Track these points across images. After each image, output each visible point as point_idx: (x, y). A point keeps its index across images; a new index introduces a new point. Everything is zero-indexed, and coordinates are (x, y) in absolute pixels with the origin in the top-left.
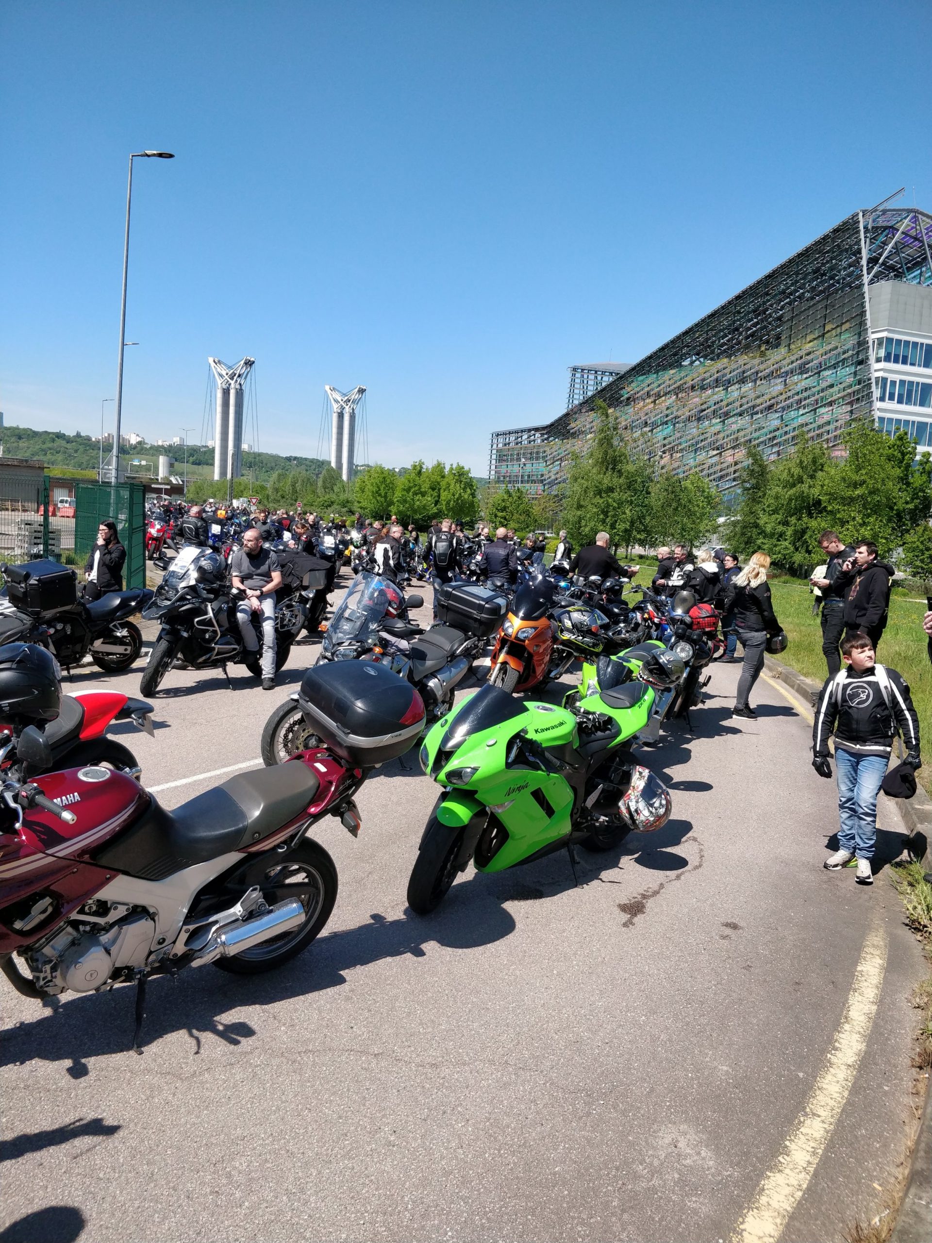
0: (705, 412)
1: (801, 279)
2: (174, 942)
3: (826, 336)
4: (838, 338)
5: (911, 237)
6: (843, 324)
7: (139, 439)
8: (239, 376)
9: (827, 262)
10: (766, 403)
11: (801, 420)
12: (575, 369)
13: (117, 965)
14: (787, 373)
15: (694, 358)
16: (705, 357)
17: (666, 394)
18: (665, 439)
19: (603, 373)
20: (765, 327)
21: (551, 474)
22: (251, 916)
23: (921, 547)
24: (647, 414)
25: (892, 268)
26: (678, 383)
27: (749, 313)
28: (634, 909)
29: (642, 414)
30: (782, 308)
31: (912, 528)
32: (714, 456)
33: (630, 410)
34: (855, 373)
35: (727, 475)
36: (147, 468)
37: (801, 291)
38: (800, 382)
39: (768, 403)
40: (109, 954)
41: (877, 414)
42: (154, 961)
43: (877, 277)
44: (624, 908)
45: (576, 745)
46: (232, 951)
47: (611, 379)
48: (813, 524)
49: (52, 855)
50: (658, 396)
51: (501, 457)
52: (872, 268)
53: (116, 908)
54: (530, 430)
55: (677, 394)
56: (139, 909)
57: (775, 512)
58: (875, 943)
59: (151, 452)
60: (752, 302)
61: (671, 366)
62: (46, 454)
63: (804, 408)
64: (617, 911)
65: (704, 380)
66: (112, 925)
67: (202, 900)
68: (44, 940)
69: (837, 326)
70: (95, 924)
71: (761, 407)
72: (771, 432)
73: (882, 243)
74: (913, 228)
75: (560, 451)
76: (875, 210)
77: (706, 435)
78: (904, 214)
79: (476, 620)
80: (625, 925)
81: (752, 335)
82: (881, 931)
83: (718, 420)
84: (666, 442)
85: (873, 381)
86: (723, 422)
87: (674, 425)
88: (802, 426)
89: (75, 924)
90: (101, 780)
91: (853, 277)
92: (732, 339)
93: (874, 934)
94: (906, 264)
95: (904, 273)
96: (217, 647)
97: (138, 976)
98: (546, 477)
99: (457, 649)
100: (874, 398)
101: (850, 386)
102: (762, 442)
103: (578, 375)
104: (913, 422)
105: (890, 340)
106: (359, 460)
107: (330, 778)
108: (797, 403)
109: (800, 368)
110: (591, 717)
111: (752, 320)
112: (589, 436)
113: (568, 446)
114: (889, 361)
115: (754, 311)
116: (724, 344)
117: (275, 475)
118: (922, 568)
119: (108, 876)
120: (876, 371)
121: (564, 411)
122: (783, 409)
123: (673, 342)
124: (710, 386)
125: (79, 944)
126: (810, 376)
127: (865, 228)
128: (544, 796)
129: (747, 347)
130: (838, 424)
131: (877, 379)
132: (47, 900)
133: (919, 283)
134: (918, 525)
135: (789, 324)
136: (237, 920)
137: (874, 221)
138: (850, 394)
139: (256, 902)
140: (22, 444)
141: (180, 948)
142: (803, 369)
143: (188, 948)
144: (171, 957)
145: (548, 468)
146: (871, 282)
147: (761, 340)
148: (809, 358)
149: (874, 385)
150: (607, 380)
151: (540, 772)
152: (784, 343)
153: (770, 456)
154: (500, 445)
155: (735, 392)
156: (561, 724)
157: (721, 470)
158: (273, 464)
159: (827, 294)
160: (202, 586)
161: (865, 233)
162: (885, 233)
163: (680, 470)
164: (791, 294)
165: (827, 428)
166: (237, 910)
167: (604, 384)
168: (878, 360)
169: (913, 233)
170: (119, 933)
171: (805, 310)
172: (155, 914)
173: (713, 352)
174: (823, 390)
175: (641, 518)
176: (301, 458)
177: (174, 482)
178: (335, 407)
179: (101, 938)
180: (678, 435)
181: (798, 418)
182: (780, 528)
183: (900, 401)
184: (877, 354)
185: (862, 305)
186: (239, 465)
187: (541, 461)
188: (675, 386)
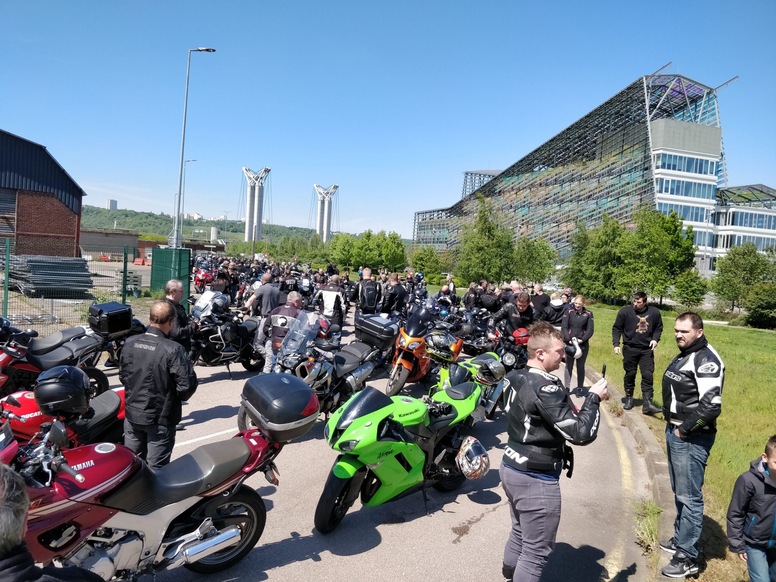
0: (548, 200)
1: (608, 118)
2: (156, 554)
3: (624, 152)
4: (631, 154)
5: (677, 92)
6: (634, 145)
7: (199, 217)
8: (261, 178)
9: (624, 107)
10: (587, 194)
11: (609, 205)
12: (467, 174)
13: (118, 568)
14: (600, 175)
15: (541, 166)
16: (548, 166)
17: (523, 189)
18: (523, 216)
19: (485, 175)
20: (586, 147)
21: (452, 238)
22: (205, 537)
23: (686, 285)
24: (512, 201)
25: (665, 111)
26: (531, 182)
27: (575, 138)
28: (462, 531)
29: (509, 201)
30: (596, 136)
31: (680, 273)
32: (554, 227)
33: (501, 198)
34: (643, 176)
35: (563, 238)
36: (204, 235)
37: (608, 125)
38: (608, 181)
39: (588, 194)
40: (113, 562)
41: (657, 201)
42: (142, 566)
43: (656, 116)
44: (455, 530)
45: (428, 423)
46: (192, 560)
47: (489, 179)
48: (615, 270)
49: (74, 500)
50: (519, 190)
51: (421, 228)
52: (653, 111)
53: (117, 533)
54: (438, 211)
55: (531, 189)
56: (132, 533)
57: (592, 263)
58: (616, 556)
59: (207, 224)
60: (577, 132)
61: (527, 171)
62: (142, 226)
63: (611, 197)
64: (451, 531)
65: (547, 180)
66: (115, 543)
67: (174, 527)
68: (71, 553)
69: (631, 147)
70: (105, 543)
71: (583, 197)
72: (590, 212)
73: (658, 95)
74: (678, 86)
75: (457, 224)
76: (653, 76)
77: (549, 214)
78: (672, 78)
79: (378, 338)
80: (454, 542)
81: (578, 152)
82: (622, 548)
83: (557, 205)
84: (524, 218)
85: (654, 180)
86: (560, 205)
87: (529, 207)
88: (610, 208)
89: (91, 543)
90: (109, 452)
91: (641, 117)
92: (565, 155)
93: (616, 550)
94: (674, 108)
95: (673, 114)
96: (223, 353)
97: (132, 576)
98: (449, 239)
99: (366, 357)
100: (655, 191)
101: (640, 184)
102: (584, 219)
103: (469, 177)
104: (681, 206)
105: (664, 155)
106: (333, 229)
107: (258, 449)
108: (606, 194)
109: (608, 172)
110: (438, 405)
111: (577, 143)
112: (475, 215)
113: (462, 220)
114: (664, 168)
115: (579, 137)
116: (560, 158)
117: (282, 238)
118: (688, 299)
119: (111, 513)
120: (656, 174)
121: (460, 199)
122: (598, 198)
123: (528, 156)
124: (551, 184)
125: (94, 556)
126: (615, 177)
127: (648, 86)
128: (404, 458)
129: (575, 159)
130: (633, 207)
131: (657, 179)
132: (73, 528)
133: (682, 120)
134: (684, 271)
135: (601, 145)
136: (197, 539)
137: (653, 82)
138: (640, 189)
139: (209, 528)
140: (128, 220)
141: (160, 558)
142: (610, 173)
143: (165, 557)
144: (154, 563)
145: (450, 234)
146: (652, 120)
147: (583, 155)
148: (614, 166)
149: (655, 183)
150: (487, 180)
151: (401, 443)
152: (598, 156)
153: (590, 227)
154: (420, 220)
155: (567, 187)
156: (416, 411)
157: (559, 236)
158: (281, 232)
159: (624, 127)
160: (215, 315)
161: (647, 90)
162: (660, 90)
163: (532, 236)
164: (601, 127)
165: (626, 210)
166: (197, 533)
167: (485, 183)
168: (657, 168)
169: (678, 89)
170: (119, 549)
171: (611, 137)
172: (143, 536)
173: (553, 163)
174: (622, 186)
175: (506, 266)
176: (299, 228)
177: (220, 243)
178: (320, 197)
179: (108, 552)
180: (531, 214)
181: (607, 203)
182: (595, 273)
183: (672, 193)
184: (657, 163)
185: (646, 134)
186: (260, 232)
187: (445, 229)
188: (529, 184)
